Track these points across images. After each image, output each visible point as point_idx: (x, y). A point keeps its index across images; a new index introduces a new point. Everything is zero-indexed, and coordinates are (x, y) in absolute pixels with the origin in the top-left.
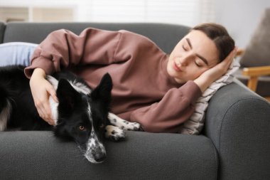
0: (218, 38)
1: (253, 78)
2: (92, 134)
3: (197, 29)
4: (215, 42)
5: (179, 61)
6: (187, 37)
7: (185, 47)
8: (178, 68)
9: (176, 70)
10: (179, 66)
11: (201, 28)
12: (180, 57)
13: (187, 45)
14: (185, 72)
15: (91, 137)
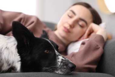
2: (57, 54)
9: (66, 32)
10: (69, 28)
15: (58, 56)
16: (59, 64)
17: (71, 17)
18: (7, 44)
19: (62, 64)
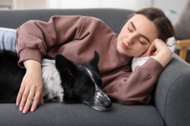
0: (157, 19)
1: (183, 48)
2: (97, 90)
3: (138, 13)
4: (155, 23)
5: (126, 41)
6: (131, 20)
7: (130, 29)
8: (126, 47)
9: (124, 48)
10: (127, 45)
11: (142, 12)
12: (126, 37)
13: (131, 28)
14: (132, 50)
15: (97, 92)
16: (97, 100)
17: (131, 31)
18: (53, 74)
19: (99, 101)
